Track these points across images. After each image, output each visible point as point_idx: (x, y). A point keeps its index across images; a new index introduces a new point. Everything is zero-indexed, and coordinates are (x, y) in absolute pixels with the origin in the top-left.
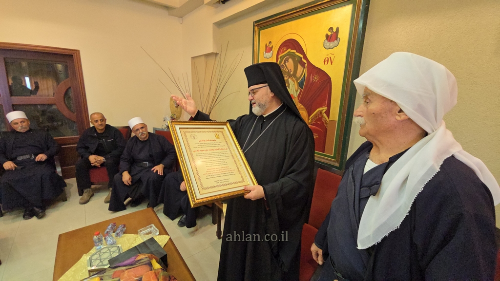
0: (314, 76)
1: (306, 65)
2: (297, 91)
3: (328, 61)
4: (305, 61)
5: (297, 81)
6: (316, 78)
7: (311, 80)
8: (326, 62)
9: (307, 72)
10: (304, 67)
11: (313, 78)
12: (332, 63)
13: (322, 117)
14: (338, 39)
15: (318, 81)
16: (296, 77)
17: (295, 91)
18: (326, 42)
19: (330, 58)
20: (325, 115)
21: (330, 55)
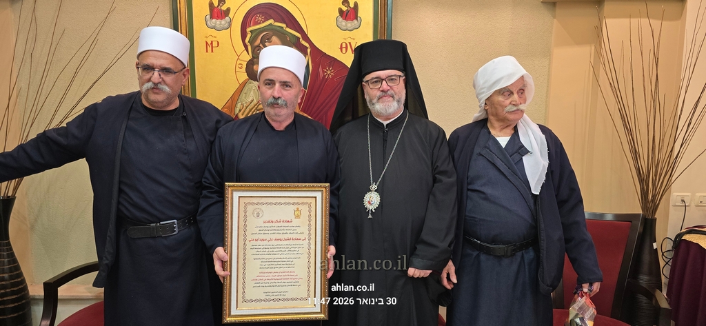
0: (325, 68)
1: (309, 50)
3: (346, 48)
4: (307, 45)
6: (329, 72)
7: (321, 76)
8: (344, 50)
9: (313, 62)
10: (305, 53)
11: (324, 72)
14: (359, 19)
15: (333, 77)
18: (340, 19)
19: (350, 43)
21: (349, 40)
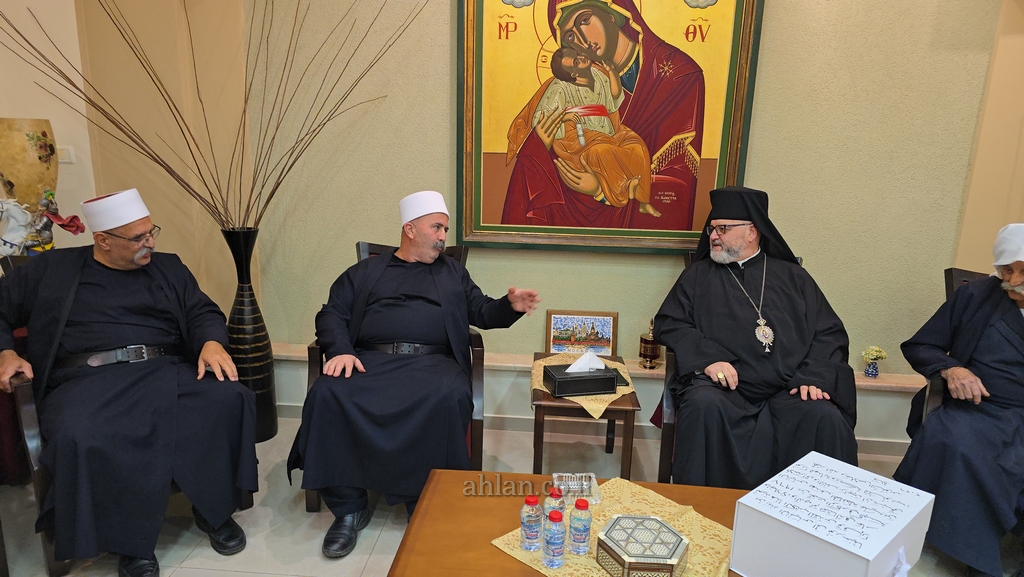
0: (662, 63)
1: (641, 37)
2: (616, 98)
3: (694, 33)
4: (639, 29)
5: (616, 75)
7: (655, 73)
8: (691, 36)
9: (645, 54)
10: (635, 41)
12: (703, 38)
13: (684, 154)
15: (672, 75)
16: (613, 63)
17: (610, 97)
19: (700, 26)
20: (690, 148)
21: (700, 22)
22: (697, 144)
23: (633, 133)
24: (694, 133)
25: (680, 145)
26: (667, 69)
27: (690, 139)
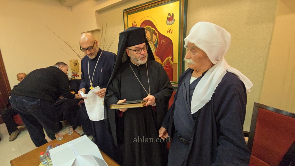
2: (154, 49)
4: (157, 32)
5: (153, 44)
9: (159, 38)
12: (172, 33)
13: (169, 62)
14: (174, 20)
15: (165, 43)
16: (152, 41)
18: (167, 21)
19: (171, 30)
22: (172, 60)
23: (158, 57)
24: (171, 57)
25: (168, 60)
26: (164, 41)
27: (170, 59)
